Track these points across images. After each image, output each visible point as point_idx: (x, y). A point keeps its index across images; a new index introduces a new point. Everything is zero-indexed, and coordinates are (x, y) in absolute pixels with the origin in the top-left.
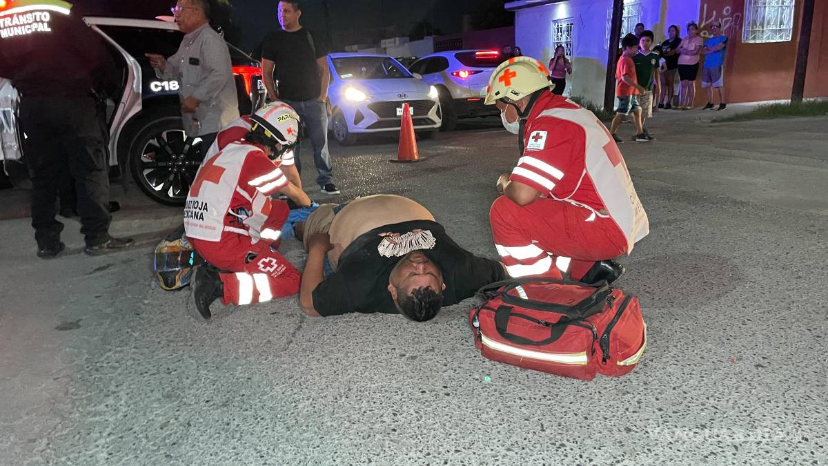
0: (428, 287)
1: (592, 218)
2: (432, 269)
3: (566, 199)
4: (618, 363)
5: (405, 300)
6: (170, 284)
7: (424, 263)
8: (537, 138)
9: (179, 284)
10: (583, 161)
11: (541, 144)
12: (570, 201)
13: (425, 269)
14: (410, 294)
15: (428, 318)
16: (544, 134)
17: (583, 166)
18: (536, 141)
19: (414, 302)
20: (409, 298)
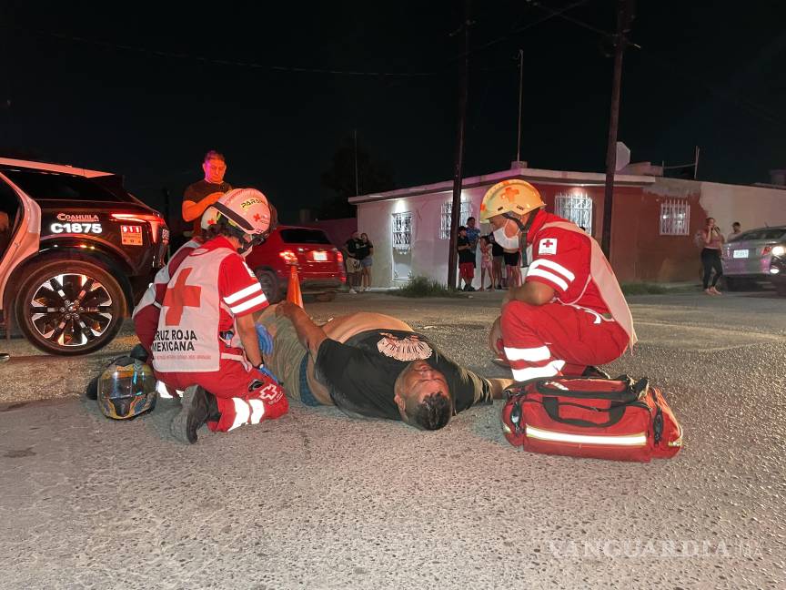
0: (439, 394)
1: (598, 321)
2: (438, 375)
3: (571, 304)
4: (670, 444)
5: (418, 408)
6: (122, 412)
7: (431, 370)
8: (548, 244)
9: (132, 413)
10: (589, 267)
11: (553, 250)
12: (575, 306)
13: (432, 376)
14: (421, 401)
15: (440, 426)
16: (554, 241)
17: (589, 272)
18: (547, 246)
19: (427, 410)
20: (423, 406)
